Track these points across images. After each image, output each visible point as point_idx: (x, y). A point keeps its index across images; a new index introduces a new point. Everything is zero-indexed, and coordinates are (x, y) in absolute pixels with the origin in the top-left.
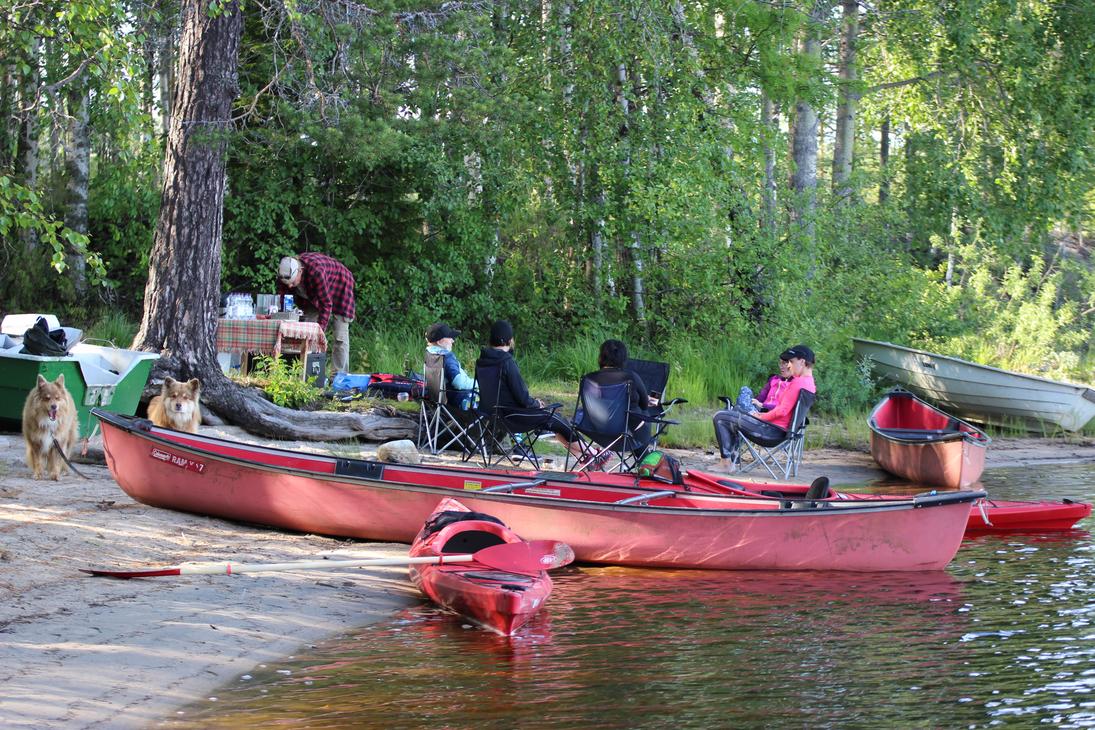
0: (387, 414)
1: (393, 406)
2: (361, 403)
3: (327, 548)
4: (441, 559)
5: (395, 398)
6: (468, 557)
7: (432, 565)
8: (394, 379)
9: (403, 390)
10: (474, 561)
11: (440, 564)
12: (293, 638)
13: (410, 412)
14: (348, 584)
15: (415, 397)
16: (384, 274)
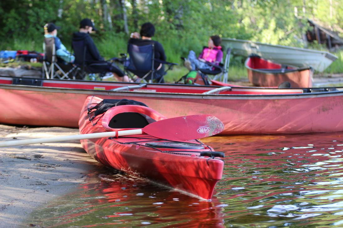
0: (27, 68)
1: (29, 65)
2: (13, 64)
3: (12, 132)
4: (117, 134)
5: (29, 61)
6: (139, 131)
7: (110, 138)
8: (29, 52)
9: (33, 57)
10: (144, 133)
11: (117, 137)
12: (6, 216)
13: (38, 67)
14: (37, 156)
15: (40, 60)
16: (16, 16)
